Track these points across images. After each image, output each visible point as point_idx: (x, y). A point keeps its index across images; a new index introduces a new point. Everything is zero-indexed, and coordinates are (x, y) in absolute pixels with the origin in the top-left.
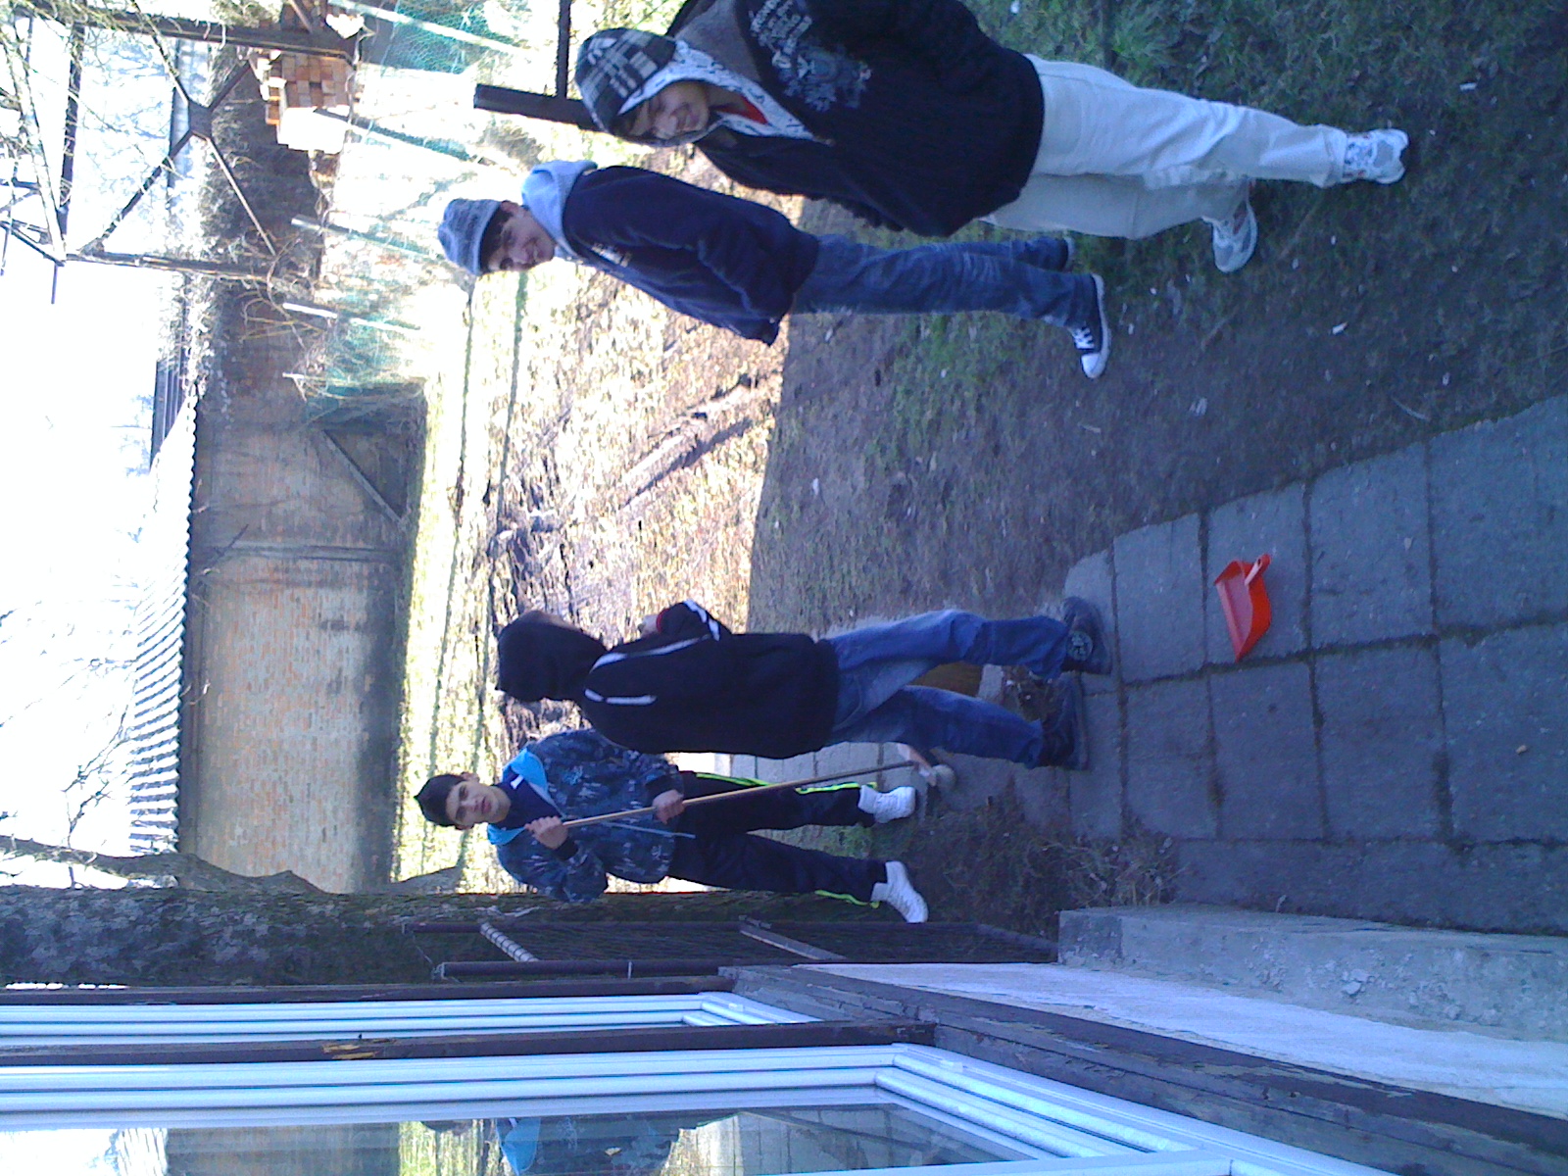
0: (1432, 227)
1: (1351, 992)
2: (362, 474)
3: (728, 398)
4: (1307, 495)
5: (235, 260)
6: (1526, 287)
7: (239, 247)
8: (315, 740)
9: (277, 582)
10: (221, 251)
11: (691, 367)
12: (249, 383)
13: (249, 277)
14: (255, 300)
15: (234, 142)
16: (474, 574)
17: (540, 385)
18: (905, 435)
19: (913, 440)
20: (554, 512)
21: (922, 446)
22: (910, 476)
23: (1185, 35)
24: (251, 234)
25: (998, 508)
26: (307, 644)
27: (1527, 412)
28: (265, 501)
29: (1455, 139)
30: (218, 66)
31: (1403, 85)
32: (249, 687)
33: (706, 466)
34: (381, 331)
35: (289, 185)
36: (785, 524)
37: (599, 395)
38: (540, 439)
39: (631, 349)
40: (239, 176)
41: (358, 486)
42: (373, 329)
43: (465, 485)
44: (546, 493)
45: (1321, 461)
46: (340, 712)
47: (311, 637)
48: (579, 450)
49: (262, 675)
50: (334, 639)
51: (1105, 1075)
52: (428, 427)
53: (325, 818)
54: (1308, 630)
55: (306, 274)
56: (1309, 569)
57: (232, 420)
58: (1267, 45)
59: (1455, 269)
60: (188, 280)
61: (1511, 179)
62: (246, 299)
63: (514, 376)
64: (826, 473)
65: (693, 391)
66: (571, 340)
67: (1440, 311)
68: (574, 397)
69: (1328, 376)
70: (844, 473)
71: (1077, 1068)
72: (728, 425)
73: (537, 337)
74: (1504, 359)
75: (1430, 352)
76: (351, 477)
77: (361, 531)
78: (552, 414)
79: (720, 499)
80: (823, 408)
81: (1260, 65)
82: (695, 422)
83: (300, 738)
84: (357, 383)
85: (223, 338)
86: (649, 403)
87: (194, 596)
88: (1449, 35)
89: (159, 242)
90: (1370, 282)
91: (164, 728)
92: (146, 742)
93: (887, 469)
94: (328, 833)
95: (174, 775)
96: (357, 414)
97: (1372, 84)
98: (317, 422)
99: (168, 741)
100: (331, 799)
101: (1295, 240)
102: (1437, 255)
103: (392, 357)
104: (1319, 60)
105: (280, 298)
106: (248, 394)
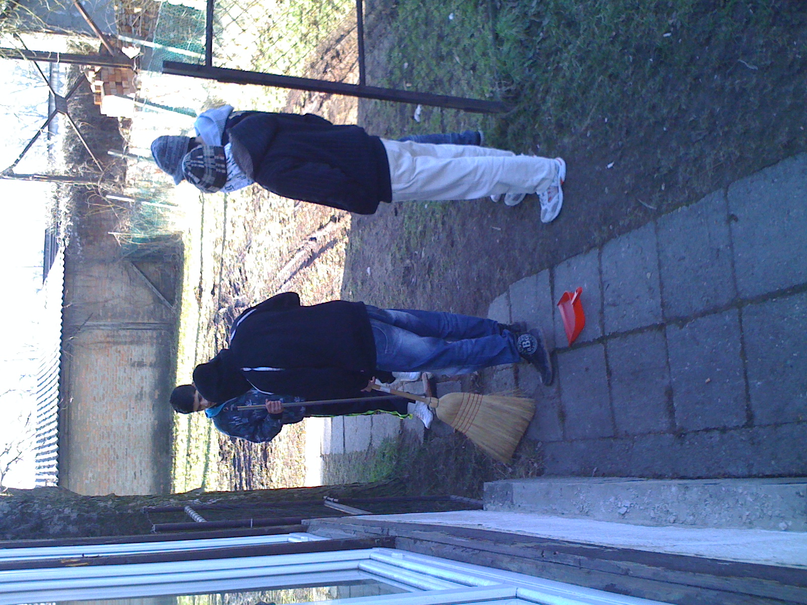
0: (653, 108)
1: (623, 513)
2: (152, 283)
3: (325, 229)
4: (600, 254)
5: (82, 175)
6: (700, 134)
7: (84, 168)
8: (129, 425)
9: (109, 342)
10: (75, 170)
11: (308, 214)
12: (92, 238)
13: (89, 183)
14: (93, 195)
15: (80, 115)
16: (208, 333)
17: (236, 229)
18: (409, 240)
19: (413, 242)
20: (245, 296)
21: (417, 246)
22: (413, 261)
23: (532, 22)
24: (90, 161)
25: (455, 274)
26: (125, 375)
27: (703, 200)
28: (101, 300)
29: (662, 62)
30: (70, 77)
31: (636, 37)
32: (94, 399)
33: (316, 265)
34: (158, 208)
35: (109, 136)
36: (355, 293)
37: (264, 232)
38: (238, 258)
39: (279, 207)
40: (83, 132)
41: (150, 289)
42: (153, 207)
43: (203, 286)
44: (241, 286)
45: (605, 235)
46: (142, 410)
47: (127, 371)
48: (256, 262)
49: (101, 392)
50: (138, 371)
51: (471, 553)
52: (185, 257)
53: (136, 466)
54: (603, 326)
55: (117, 180)
56: (602, 294)
57: (83, 258)
58: (571, 24)
59: (665, 129)
60: (59, 187)
61: (689, 80)
62: (89, 194)
63: (225, 226)
64: (373, 263)
65: (309, 226)
66: (250, 205)
67: (659, 151)
68: (253, 235)
69: (606, 190)
70: (382, 263)
71: (458, 551)
72: (326, 243)
73: (235, 205)
74: (691, 173)
75: (655, 173)
76: (146, 286)
77: (152, 314)
78: (243, 245)
79: (323, 282)
80: (371, 229)
81: (568, 34)
82: (310, 242)
83: (121, 425)
84: (147, 236)
85: (77, 216)
86: (288, 235)
87: (65, 352)
88: (657, 10)
89: (43, 167)
90: (624, 140)
91: (51, 423)
92: (43, 431)
93: (401, 259)
94: (137, 474)
95: (56, 447)
96: (149, 252)
97: (621, 38)
98: (127, 257)
99: (53, 429)
100: (138, 456)
101: (588, 121)
102: (656, 123)
103: (164, 221)
104: (596, 29)
105: (105, 193)
106: (91, 244)
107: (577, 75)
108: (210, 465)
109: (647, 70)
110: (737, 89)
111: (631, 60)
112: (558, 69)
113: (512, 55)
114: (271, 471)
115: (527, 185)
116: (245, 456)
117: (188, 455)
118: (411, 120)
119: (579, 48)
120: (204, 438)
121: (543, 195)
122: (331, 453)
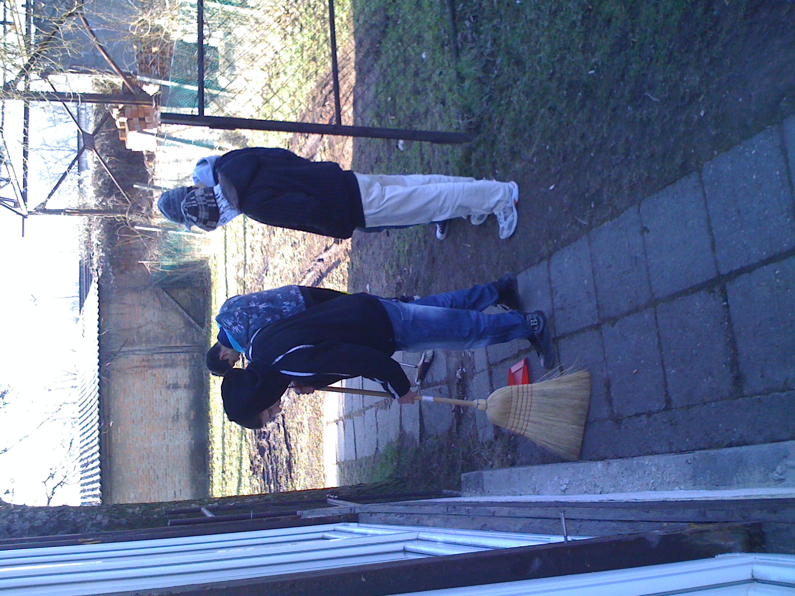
0: (583, 136)
1: (563, 489)
2: (182, 308)
3: (331, 250)
4: (548, 265)
5: (112, 208)
6: (618, 159)
7: (113, 201)
8: (168, 446)
9: (144, 366)
10: (104, 204)
12: (123, 267)
13: (119, 215)
14: (123, 226)
15: (107, 150)
17: (255, 254)
18: (399, 258)
19: (402, 260)
21: (405, 263)
22: (403, 277)
23: (488, 61)
24: (118, 195)
26: (161, 397)
27: (622, 215)
28: (135, 326)
29: (589, 96)
30: (96, 114)
31: (568, 74)
32: (133, 421)
34: (184, 236)
35: (135, 169)
37: (279, 256)
38: (258, 281)
40: (110, 167)
41: (181, 314)
42: (179, 235)
45: (551, 248)
46: (179, 431)
47: (163, 393)
48: (273, 283)
49: (139, 415)
50: (173, 393)
52: (212, 281)
53: (175, 485)
55: (144, 211)
56: (552, 300)
57: (116, 287)
58: (519, 62)
59: (592, 154)
60: (90, 220)
61: (609, 111)
62: (118, 226)
63: (245, 251)
64: (371, 281)
65: (316, 248)
67: (588, 175)
68: (269, 258)
69: (550, 209)
70: (378, 279)
72: (332, 263)
73: (252, 231)
74: (613, 192)
75: (586, 193)
76: (177, 311)
77: (184, 337)
78: (261, 268)
80: (368, 249)
81: (516, 71)
82: (318, 263)
83: (160, 446)
84: (175, 263)
85: (109, 247)
86: (299, 257)
87: (103, 377)
88: (584, 50)
89: (74, 202)
90: (562, 164)
91: (94, 447)
92: (85, 455)
93: (393, 275)
94: (177, 493)
95: (98, 470)
96: (177, 278)
97: (557, 75)
98: (158, 284)
99: (96, 453)
100: (177, 476)
101: (534, 149)
102: (585, 149)
103: (191, 248)
104: (538, 67)
105: (134, 224)
106: (123, 273)
107: (524, 109)
108: (243, 480)
109: (577, 103)
110: (645, 119)
111: (565, 95)
112: (509, 103)
113: (472, 91)
114: (295, 481)
115: (486, 206)
116: (272, 468)
117: (224, 472)
118: (396, 149)
119: (525, 84)
120: (236, 454)
121: (500, 214)
122: (345, 460)
